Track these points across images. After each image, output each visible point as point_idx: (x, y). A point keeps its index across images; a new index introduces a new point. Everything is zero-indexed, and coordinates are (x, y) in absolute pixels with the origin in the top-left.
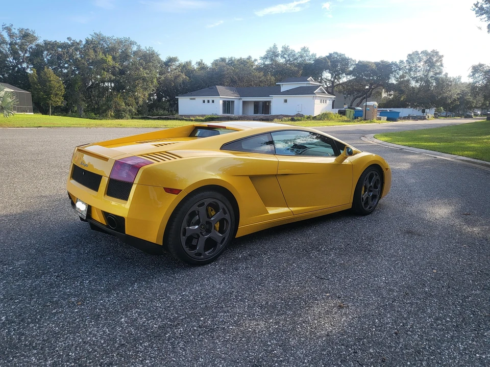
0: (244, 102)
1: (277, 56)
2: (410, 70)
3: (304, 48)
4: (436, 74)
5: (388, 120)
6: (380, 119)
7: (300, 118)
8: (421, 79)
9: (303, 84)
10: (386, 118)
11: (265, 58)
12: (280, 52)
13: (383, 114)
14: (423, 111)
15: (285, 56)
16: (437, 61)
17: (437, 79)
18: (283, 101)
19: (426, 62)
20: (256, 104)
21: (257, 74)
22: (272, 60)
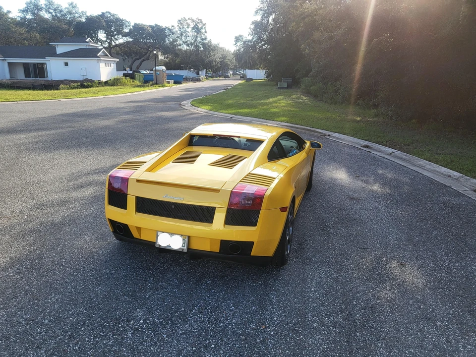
0: (9, 64)
1: (40, 9)
2: (181, 34)
3: (72, 3)
4: (203, 39)
5: (175, 83)
6: (168, 83)
7: (90, 84)
8: (192, 44)
9: (82, 46)
10: (173, 81)
11: (25, 11)
12: (43, 6)
13: (170, 77)
14: (198, 74)
15: (51, 11)
16: (202, 27)
17: (204, 45)
18: (63, 64)
19: (193, 28)
20: (26, 66)
21: (18, 29)
22: (34, 14)
